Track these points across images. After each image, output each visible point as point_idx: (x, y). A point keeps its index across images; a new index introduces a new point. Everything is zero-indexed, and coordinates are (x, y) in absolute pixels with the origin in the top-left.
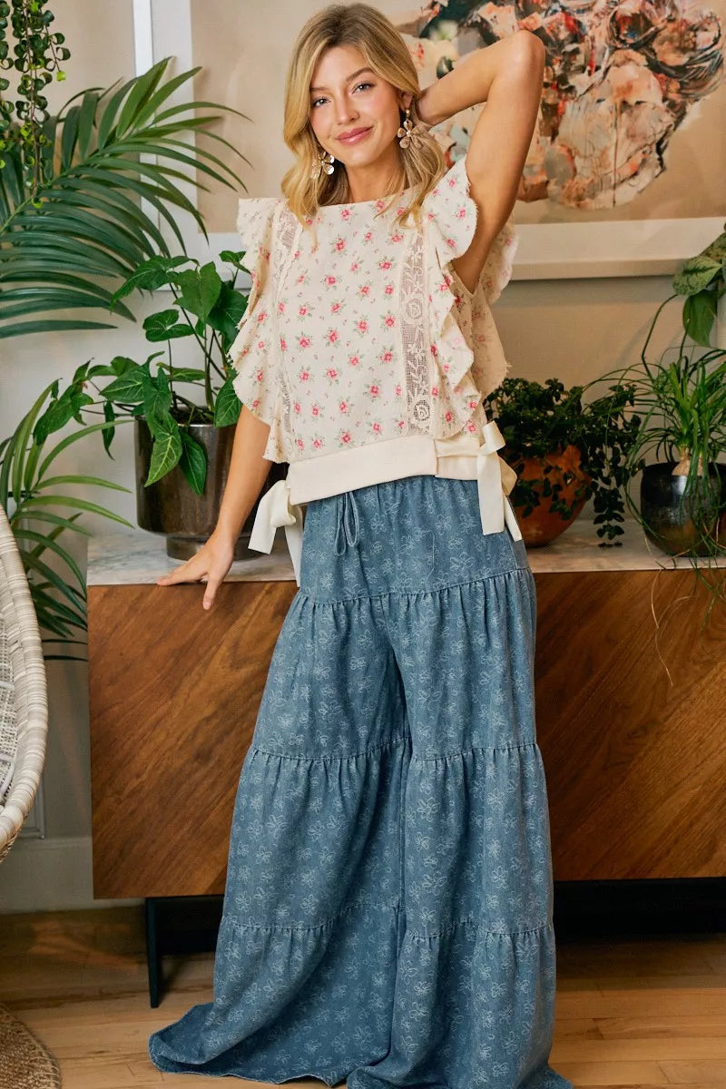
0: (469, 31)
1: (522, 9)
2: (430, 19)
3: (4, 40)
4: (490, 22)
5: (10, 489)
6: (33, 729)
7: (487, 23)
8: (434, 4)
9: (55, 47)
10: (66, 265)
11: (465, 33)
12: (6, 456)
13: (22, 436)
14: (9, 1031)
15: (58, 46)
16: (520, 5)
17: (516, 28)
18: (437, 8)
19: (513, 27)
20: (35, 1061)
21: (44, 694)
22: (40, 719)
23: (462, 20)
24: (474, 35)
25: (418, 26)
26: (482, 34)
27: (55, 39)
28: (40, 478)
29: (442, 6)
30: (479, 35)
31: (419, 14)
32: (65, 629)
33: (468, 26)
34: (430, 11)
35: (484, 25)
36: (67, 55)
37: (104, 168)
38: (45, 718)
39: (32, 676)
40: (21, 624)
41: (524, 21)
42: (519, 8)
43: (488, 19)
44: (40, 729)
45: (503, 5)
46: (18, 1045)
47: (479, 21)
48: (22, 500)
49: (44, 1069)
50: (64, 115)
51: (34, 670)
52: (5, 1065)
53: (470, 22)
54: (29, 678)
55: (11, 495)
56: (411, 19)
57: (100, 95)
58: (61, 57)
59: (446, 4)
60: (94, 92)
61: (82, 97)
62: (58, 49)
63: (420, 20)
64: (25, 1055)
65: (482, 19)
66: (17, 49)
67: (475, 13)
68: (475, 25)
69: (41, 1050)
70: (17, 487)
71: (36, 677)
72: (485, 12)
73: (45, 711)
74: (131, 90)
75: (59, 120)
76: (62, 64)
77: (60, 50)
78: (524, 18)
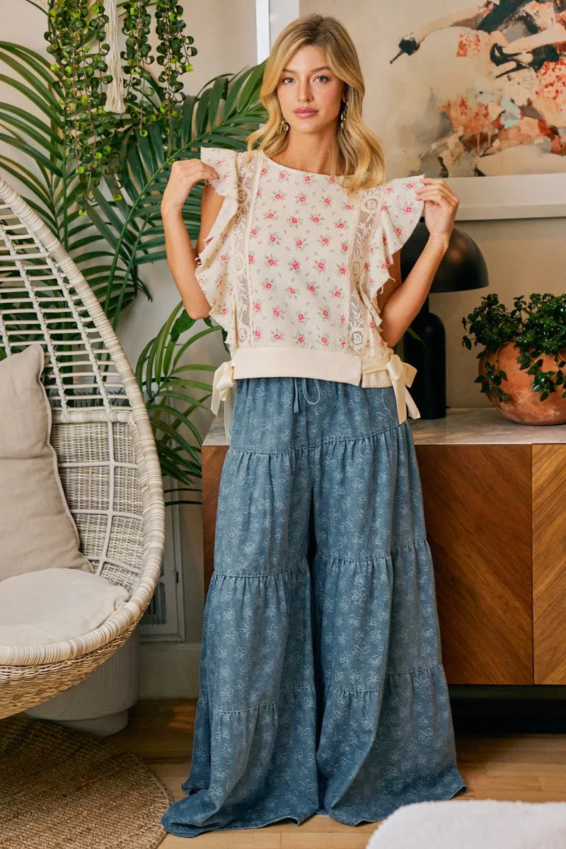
0: (516, 23)
1: (559, 5)
2: (485, 15)
3: (147, 43)
4: (533, 16)
5: (153, 377)
6: (153, 548)
7: (530, 16)
8: (489, 3)
9: (186, 46)
10: (195, 207)
11: (513, 25)
12: (151, 353)
13: (163, 336)
14: (142, 777)
15: (189, 46)
16: (558, 2)
17: (555, 20)
18: (491, 6)
19: (552, 19)
20: (157, 797)
21: (162, 523)
22: (158, 541)
23: (511, 15)
24: (520, 27)
25: (476, 20)
26: (527, 26)
27: (187, 41)
28: (174, 367)
29: (495, 4)
30: (524, 26)
31: (477, 12)
32: (187, 479)
33: (516, 20)
34: (486, 9)
35: (529, 18)
36: (194, 52)
37: (228, 134)
38: (162, 541)
39: (155, 510)
40: (149, 472)
41: (561, 14)
42: (557, 5)
43: (532, 14)
44: (157, 548)
45: (544, 2)
46: (147, 786)
47: (525, 15)
48: (161, 383)
49: (162, 803)
50: (200, 97)
51: (156, 506)
52: (135, 798)
53: (517, 16)
54: (153, 511)
55: (154, 380)
56: (470, 16)
57: (229, 80)
58: (190, 54)
59: (498, 3)
60: (224, 78)
61: (214, 82)
62: (188, 48)
63: (478, 16)
64: (151, 793)
65: (527, 13)
66: (158, 49)
67: (521, 9)
68: (521, 18)
69: (163, 790)
70: (158, 373)
71: (158, 511)
72: (529, 8)
73: (162, 535)
74: (249, 77)
75: (196, 99)
76: (191, 59)
77: (190, 49)
78: (561, 11)
